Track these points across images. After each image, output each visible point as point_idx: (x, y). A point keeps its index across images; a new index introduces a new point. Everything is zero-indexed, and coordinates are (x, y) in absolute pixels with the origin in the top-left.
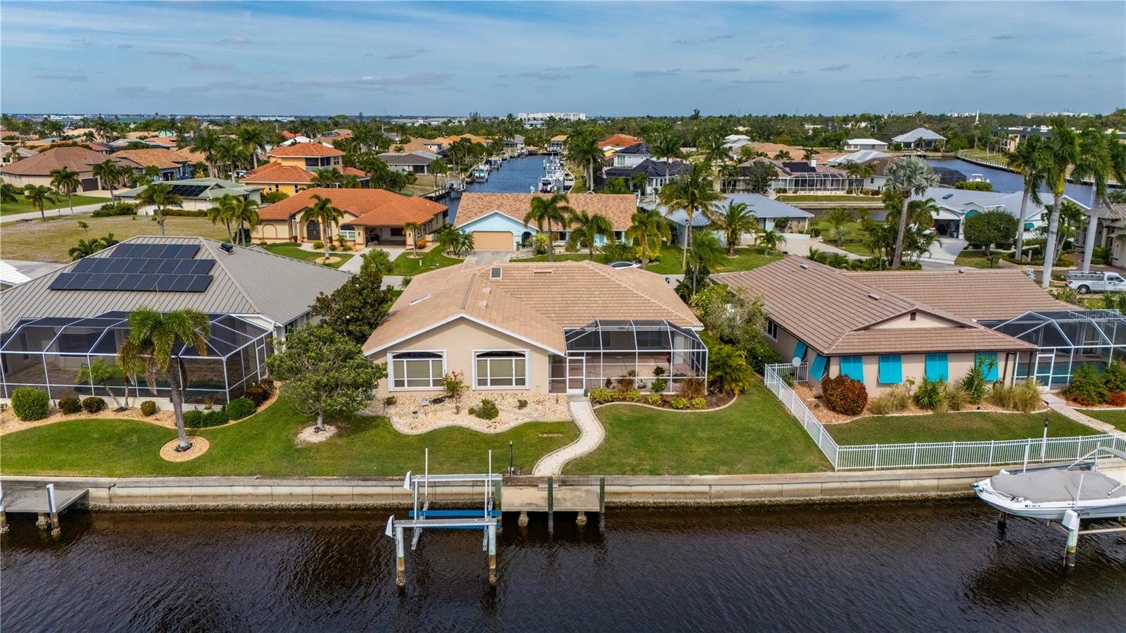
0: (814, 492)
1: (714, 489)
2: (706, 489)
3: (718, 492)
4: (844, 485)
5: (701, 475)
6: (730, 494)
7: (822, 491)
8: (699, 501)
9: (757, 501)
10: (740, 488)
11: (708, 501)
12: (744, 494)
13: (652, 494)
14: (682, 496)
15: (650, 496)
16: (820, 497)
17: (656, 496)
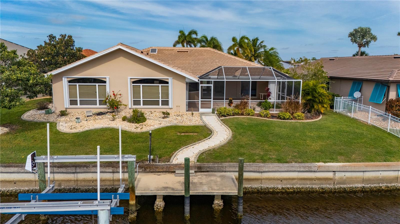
1: (338, 175)
2: (330, 175)
3: (341, 178)
5: (325, 162)
6: (351, 180)
8: (324, 186)
9: (375, 187)
10: (360, 175)
11: (332, 186)
12: (364, 180)
13: (281, 180)
14: (308, 182)
15: (280, 182)
17: (285, 182)
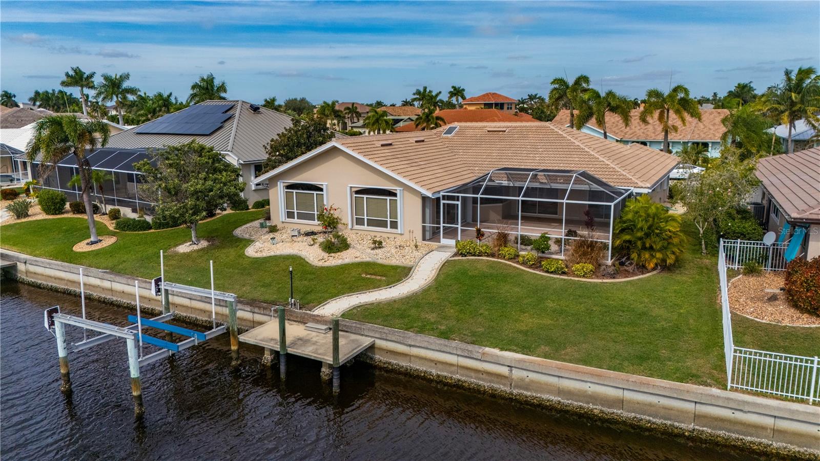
0: (681, 415)
1: (516, 374)
2: (504, 371)
3: (522, 380)
4: (739, 416)
5: (502, 349)
6: (540, 387)
7: (697, 417)
8: (496, 386)
11: (508, 389)
12: (560, 392)
13: (436, 362)
14: (473, 374)
15: (434, 365)
16: (691, 426)
17: (440, 366)
